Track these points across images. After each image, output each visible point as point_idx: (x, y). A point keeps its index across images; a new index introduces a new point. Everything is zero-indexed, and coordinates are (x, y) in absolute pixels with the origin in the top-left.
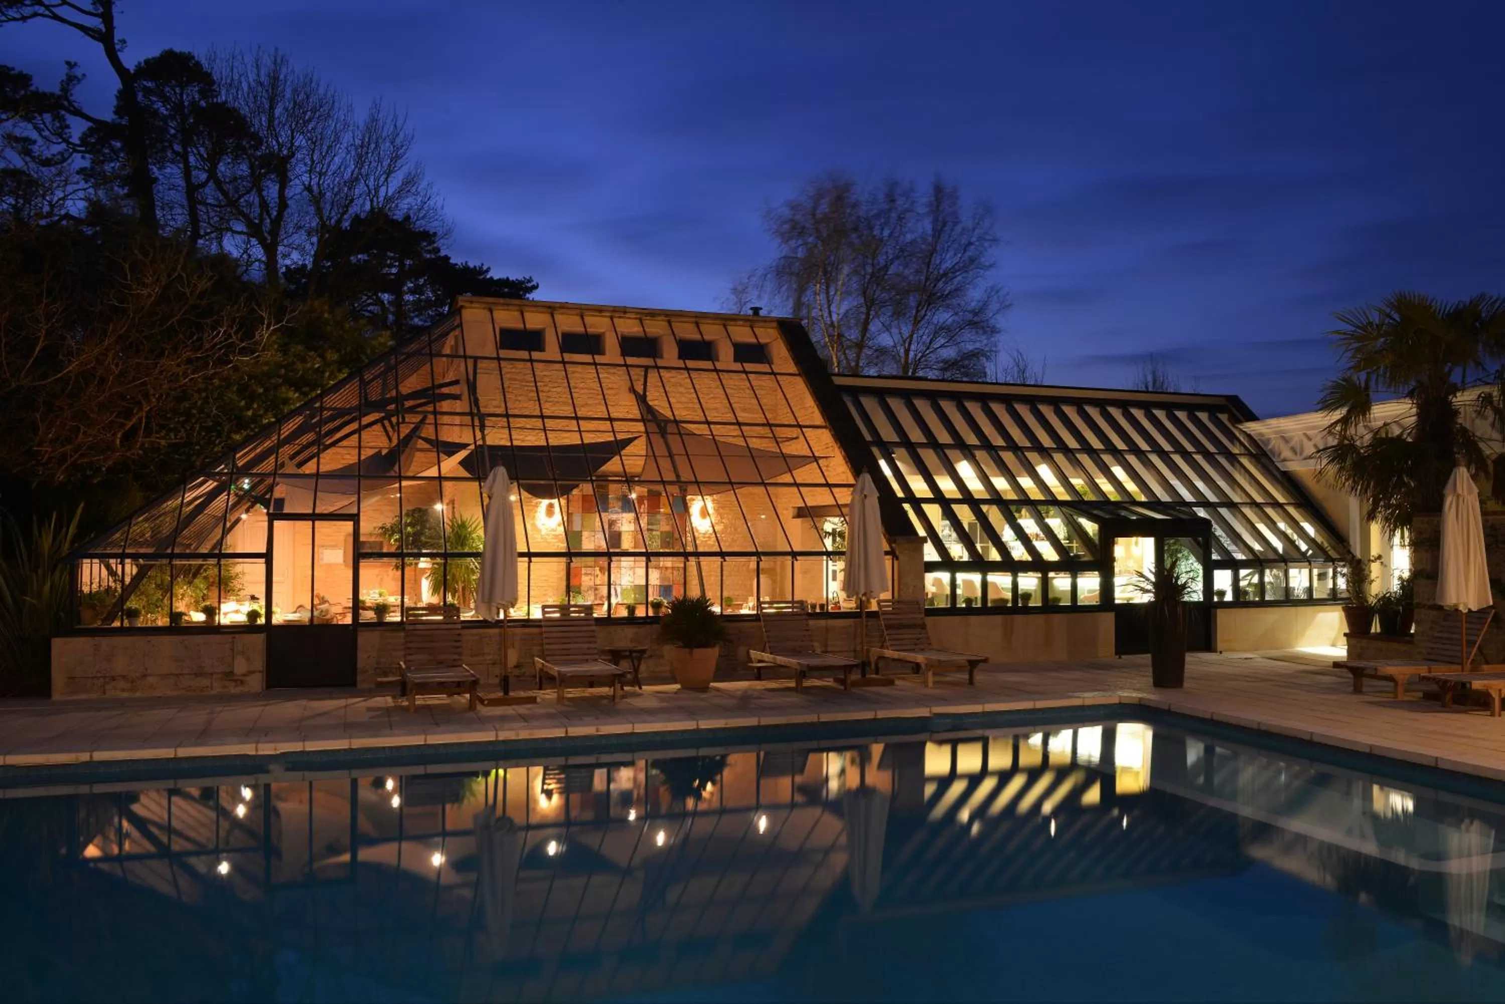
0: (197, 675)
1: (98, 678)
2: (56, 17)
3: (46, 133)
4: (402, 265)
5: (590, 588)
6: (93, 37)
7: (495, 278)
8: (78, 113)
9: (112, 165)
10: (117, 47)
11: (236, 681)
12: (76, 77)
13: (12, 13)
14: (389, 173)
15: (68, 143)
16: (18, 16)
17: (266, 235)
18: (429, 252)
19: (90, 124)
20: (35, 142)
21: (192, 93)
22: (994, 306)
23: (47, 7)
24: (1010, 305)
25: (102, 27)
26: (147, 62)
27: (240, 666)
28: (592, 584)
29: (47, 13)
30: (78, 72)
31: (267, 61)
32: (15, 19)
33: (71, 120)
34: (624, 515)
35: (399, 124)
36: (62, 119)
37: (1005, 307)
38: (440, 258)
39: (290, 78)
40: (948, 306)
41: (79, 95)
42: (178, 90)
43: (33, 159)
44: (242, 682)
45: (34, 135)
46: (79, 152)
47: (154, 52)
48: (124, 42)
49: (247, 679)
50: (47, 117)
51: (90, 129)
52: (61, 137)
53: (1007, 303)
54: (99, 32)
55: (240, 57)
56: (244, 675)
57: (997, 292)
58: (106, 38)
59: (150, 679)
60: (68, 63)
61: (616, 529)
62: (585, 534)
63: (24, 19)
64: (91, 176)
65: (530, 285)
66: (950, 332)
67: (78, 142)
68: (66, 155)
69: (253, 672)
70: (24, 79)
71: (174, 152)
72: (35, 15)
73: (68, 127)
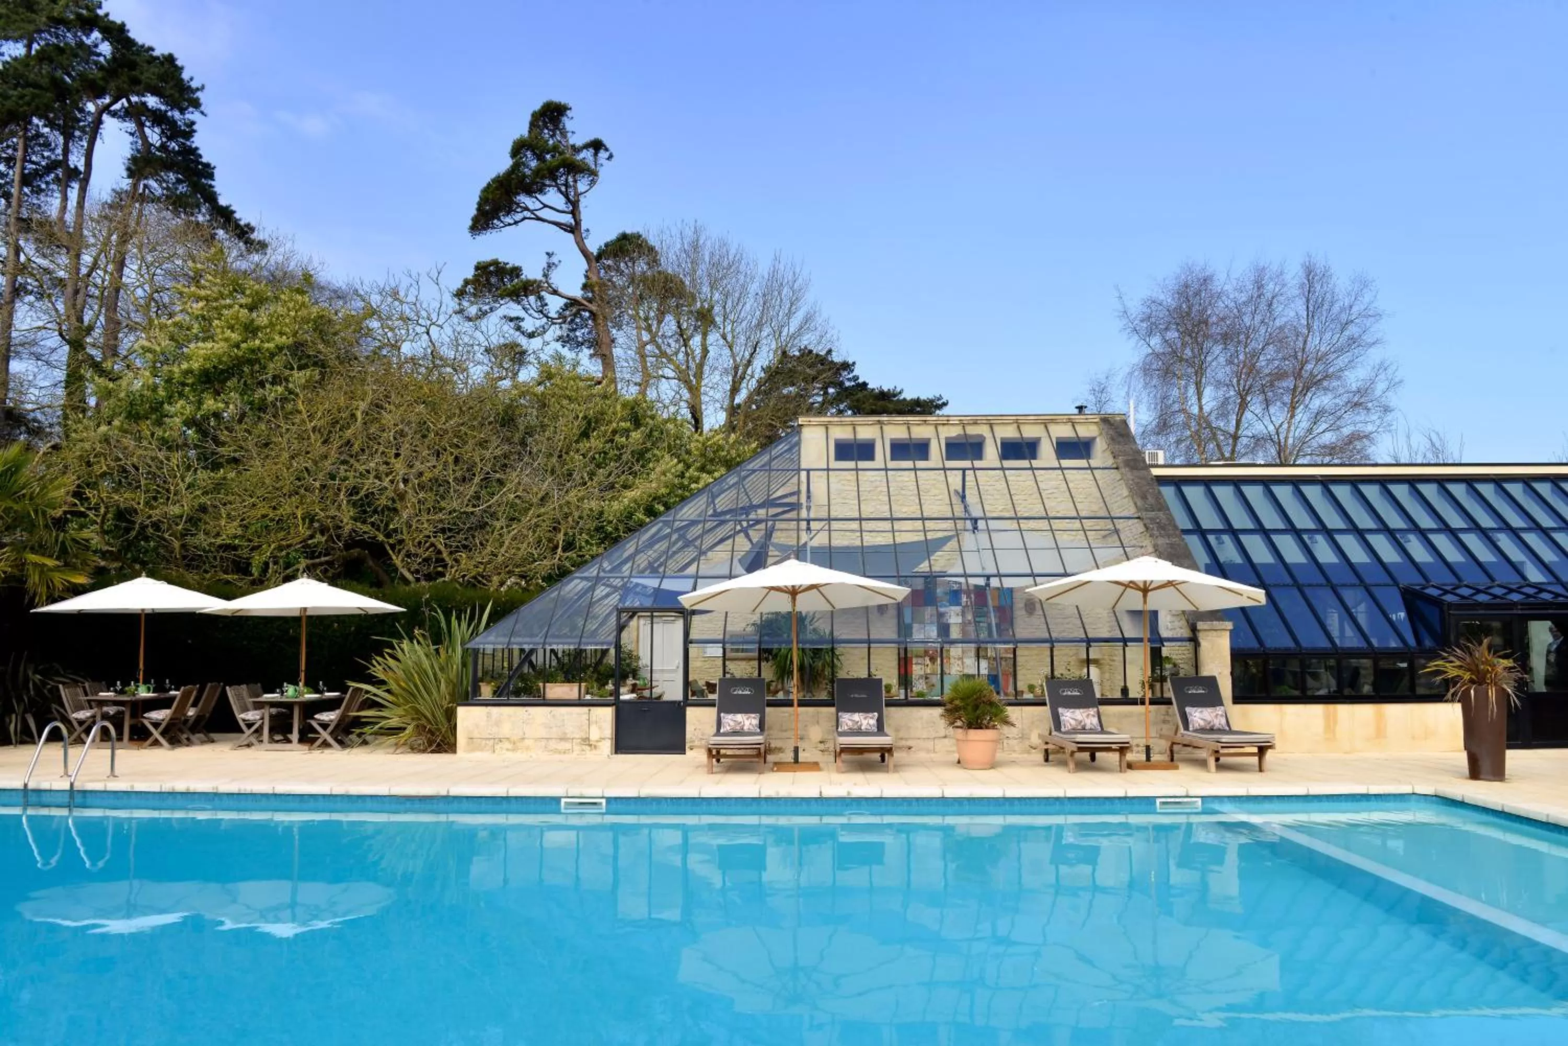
0: (561, 739)
1: (489, 739)
2: (539, 219)
3: (531, 311)
4: (826, 393)
5: (921, 677)
6: (565, 230)
7: (908, 398)
8: (555, 292)
9: (583, 331)
10: (584, 235)
11: (590, 745)
12: (554, 264)
13: (508, 220)
14: (789, 315)
15: (548, 317)
16: (512, 221)
17: (692, 378)
18: (849, 380)
19: (566, 300)
20: (523, 320)
21: (641, 266)
22: (1380, 387)
23: (532, 212)
24: (1401, 382)
25: (573, 221)
26: (607, 245)
27: (594, 735)
28: (922, 673)
29: (533, 216)
30: (554, 259)
31: (689, 232)
32: (510, 224)
33: (549, 298)
34: (953, 608)
35: (798, 270)
36: (541, 298)
37: (1393, 385)
38: (858, 385)
39: (708, 243)
40: (1326, 389)
41: (557, 279)
42: (630, 264)
43: (523, 333)
44: (595, 747)
45: (522, 314)
46: (556, 324)
47: (612, 236)
48: (588, 230)
49: (599, 744)
50: (532, 298)
51: (566, 305)
52: (541, 312)
53: (1397, 380)
54: (570, 226)
55: (668, 232)
56: (597, 741)
57: (1385, 369)
58: (574, 229)
59: (527, 742)
60: (548, 254)
61: (945, 621)
62: (916, 626)
63: (516, 223)
64: (568, 342)
65: (940, 402)
66: (1334, 416)
67: (556, 316)
68: (546, 327)
69: (604, 739)
70: (516, 271)
71: (628, 315)
72: (525, 218)
73: (546, 305)
